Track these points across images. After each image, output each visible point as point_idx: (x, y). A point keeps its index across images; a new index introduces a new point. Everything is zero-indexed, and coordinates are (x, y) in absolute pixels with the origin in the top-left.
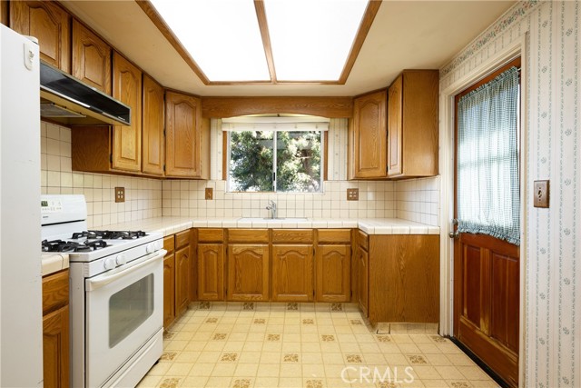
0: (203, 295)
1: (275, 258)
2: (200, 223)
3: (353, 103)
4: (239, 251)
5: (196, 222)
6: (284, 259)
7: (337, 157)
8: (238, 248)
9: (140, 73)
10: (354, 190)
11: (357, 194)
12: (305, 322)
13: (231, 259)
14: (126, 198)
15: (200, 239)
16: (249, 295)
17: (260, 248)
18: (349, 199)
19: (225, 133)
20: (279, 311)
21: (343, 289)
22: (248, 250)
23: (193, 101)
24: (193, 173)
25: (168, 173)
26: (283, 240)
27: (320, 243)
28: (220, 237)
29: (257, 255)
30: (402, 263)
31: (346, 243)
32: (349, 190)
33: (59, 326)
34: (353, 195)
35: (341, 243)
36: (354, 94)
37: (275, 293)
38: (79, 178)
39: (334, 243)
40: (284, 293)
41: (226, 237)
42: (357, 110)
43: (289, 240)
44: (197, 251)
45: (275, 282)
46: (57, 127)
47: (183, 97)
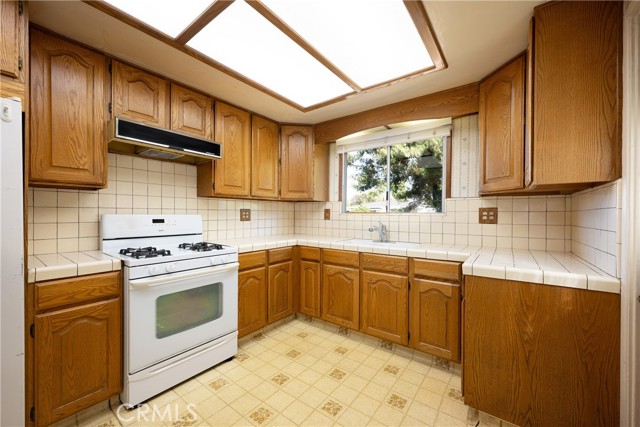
0: (304, 308)
1: (365, 286)
2: (302, 241)
3: (479, 91)
4: (332, 272)
5: (300, 240)
6: (375, 289)
7: (464, 168)
8: (331, 269)
9: (248, 115)
10: (490, 210)
11: (496, 216)
12: (386, 369)
13: (326, 279)
14: (252, 217)
15: (303, 256)
16: (340, 320)
17: (350, 272)
18: (481, 221)
19: (341, 155)
20: (371, 345)
21: (447, 342)
22: (339, 273)
23: (304, 131)
24: (305, 196)
25: (283, 196)
26: (373, 266)
27: (417, 276)
28: (317, 257)
29: (349, 279)
30: (530, 329)
31: (454, 282)
32: (481, 210)
33: (107, 312)
34: (489, 217)
35: (446, 280)
36: (477, 78)
37: (365, 324)
38: (203, 202)
39: (436, 279)
40: (373, 326)
41: (322, 257)
42: (482, 99)
43: (380, 267)
44: (300, 267)
45: (365, 312)
46: (184, 166)
47: (296, 128)
